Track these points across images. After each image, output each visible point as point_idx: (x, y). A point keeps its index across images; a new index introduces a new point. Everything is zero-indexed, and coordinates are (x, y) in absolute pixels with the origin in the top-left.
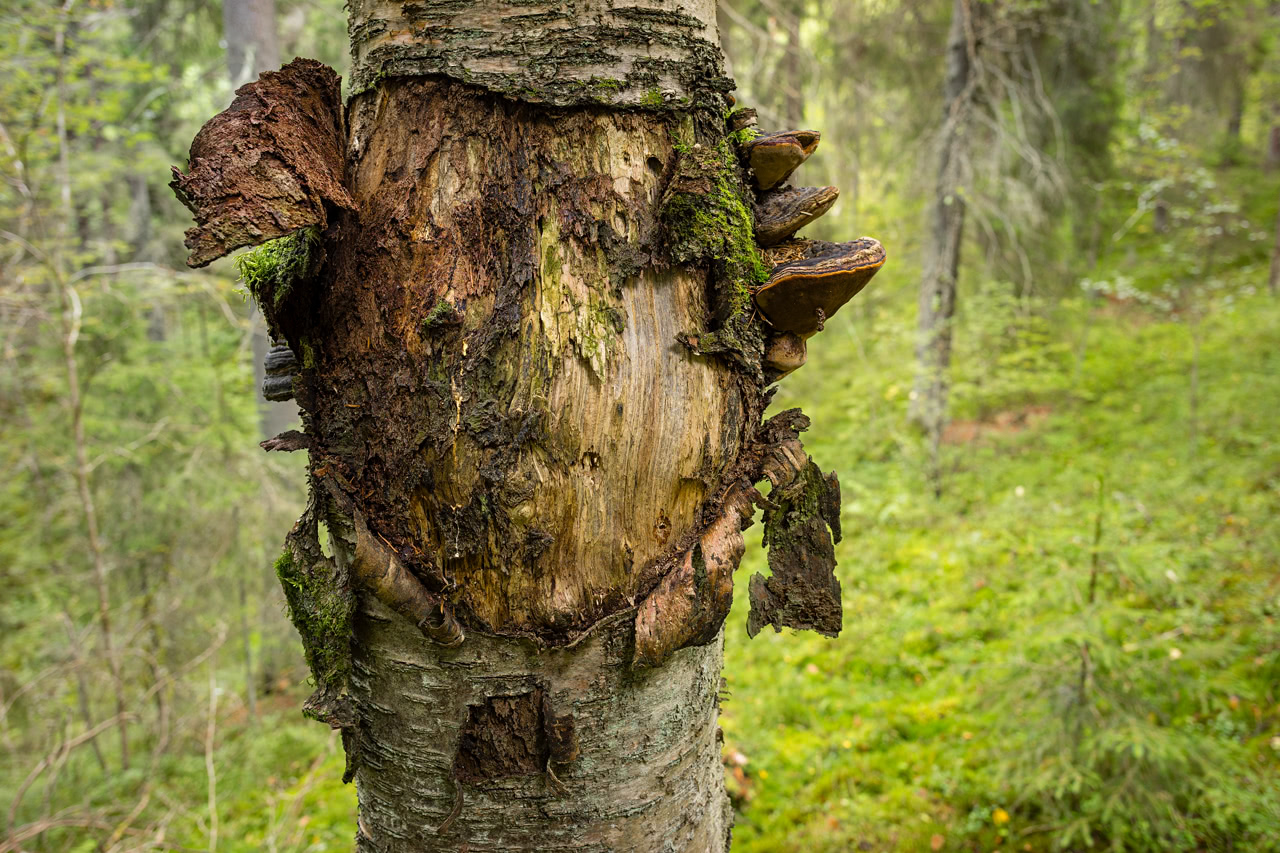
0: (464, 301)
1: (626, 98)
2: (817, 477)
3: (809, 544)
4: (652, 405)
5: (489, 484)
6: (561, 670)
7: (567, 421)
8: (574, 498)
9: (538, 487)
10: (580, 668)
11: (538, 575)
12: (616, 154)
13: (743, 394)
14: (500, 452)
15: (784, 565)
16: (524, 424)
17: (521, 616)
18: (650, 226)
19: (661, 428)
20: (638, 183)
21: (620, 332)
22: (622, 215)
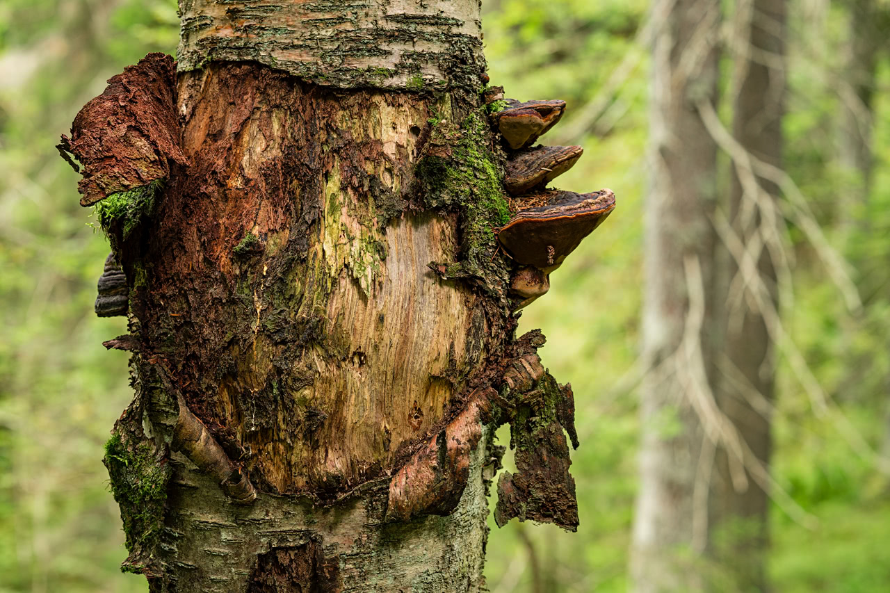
0: (266, 234)
1: (394, 82)
2: (553, 387)
3: (548, 446)
4: (407, 316)
5: (279, 371)
6: (331, 528)
7: (340, 326)
8: (345, 387)
9: (317, 376)
10: (346, 526)
11: (315, 447)
12: (386, 124)
13: (487, 313)
14: (289, 347)
15: (529, 465)
16: (308, 327)
17: (301, 482)
18: (410, 179)
19: (414, 335)
20: (402, 146)
21: (383, 260)
22: (389, 171)
